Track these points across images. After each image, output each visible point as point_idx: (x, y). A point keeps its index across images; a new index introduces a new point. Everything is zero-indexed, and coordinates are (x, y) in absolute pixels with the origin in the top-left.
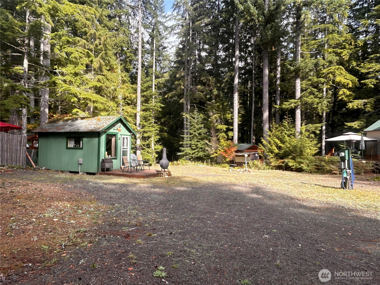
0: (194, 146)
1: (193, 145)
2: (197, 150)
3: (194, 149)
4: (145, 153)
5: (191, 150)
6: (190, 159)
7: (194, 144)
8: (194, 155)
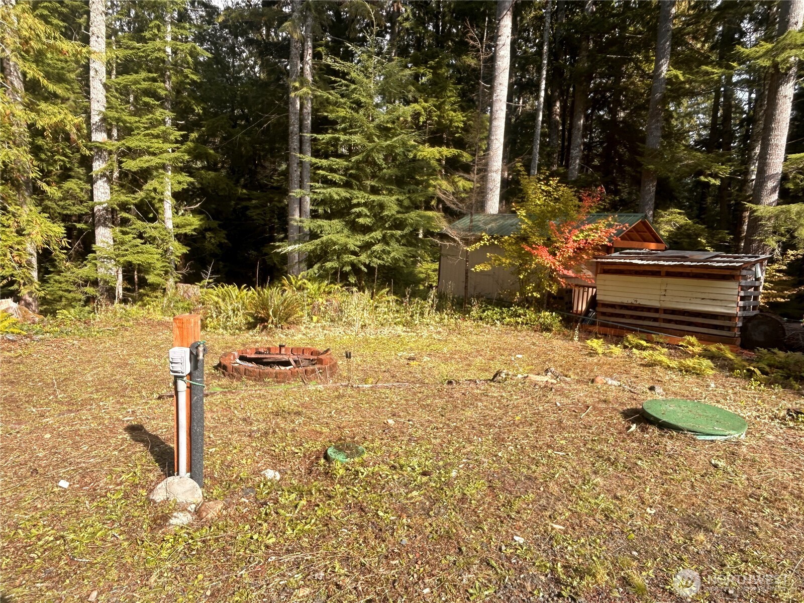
0: (365, 210)
1: (358, 205)
2: (378, 234)
3: (366, 229)
4: (127, 238)
5: (346, 231)
6: (344, 277)
7: (365, 205)
8: (363, 257)
